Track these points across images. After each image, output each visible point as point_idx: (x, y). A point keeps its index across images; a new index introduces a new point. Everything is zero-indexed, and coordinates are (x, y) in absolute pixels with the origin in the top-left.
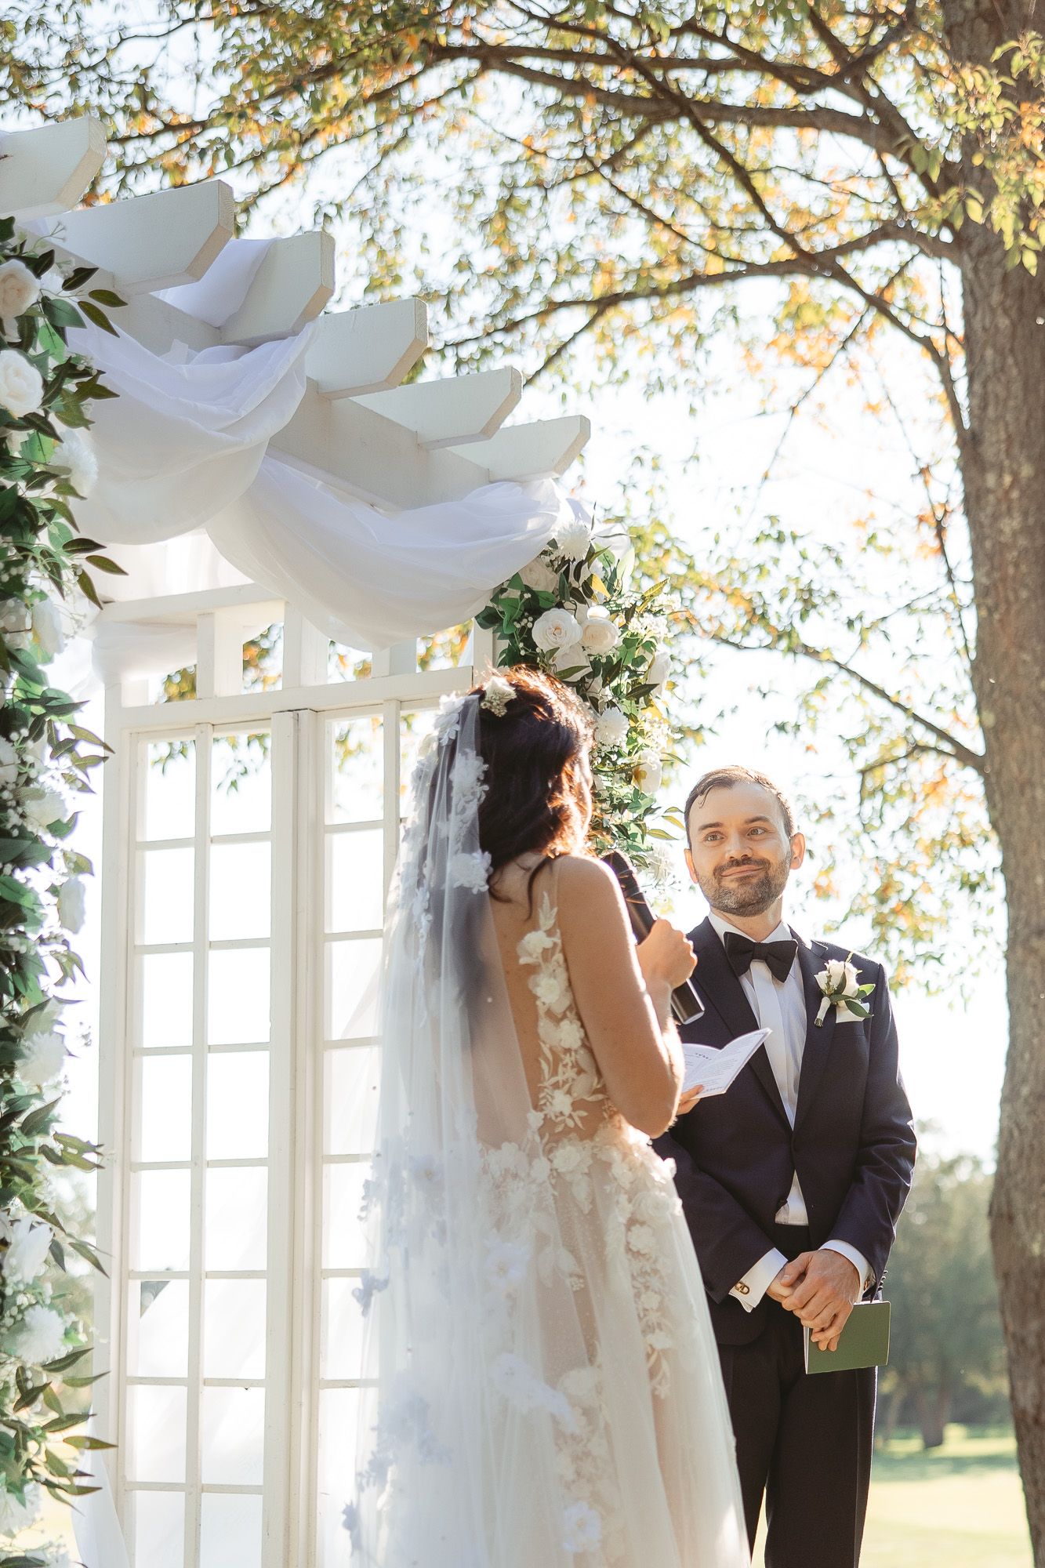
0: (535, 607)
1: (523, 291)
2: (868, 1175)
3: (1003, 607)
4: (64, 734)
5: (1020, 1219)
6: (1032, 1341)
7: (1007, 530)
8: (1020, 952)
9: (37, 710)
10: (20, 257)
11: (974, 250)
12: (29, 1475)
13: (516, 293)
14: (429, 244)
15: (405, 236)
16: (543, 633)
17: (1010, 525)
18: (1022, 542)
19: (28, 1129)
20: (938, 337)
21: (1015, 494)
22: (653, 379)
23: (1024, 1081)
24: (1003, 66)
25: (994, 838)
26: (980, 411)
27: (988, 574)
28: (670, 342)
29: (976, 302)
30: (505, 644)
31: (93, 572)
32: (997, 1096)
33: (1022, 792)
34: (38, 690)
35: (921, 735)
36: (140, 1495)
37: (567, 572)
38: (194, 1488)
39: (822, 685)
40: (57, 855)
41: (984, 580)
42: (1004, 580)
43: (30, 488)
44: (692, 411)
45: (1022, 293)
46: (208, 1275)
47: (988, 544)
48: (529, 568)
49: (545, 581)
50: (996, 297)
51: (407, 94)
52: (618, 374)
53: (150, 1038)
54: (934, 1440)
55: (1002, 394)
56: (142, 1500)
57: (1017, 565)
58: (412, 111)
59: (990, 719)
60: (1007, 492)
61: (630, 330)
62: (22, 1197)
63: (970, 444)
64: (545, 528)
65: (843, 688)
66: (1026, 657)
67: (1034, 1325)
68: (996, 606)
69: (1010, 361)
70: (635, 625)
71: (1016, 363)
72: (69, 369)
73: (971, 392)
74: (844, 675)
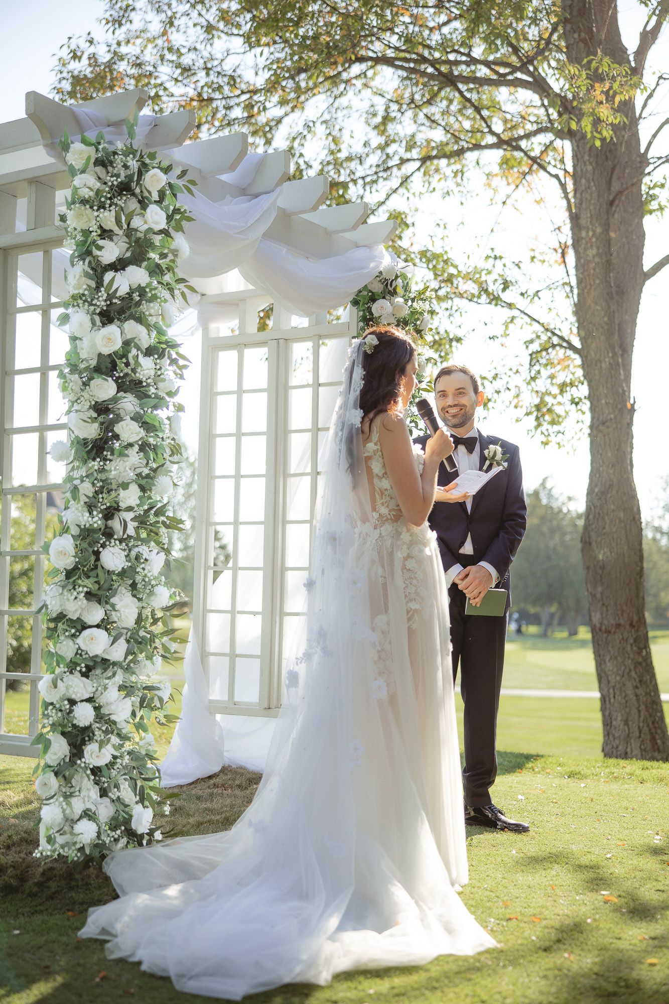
0: (373, 299)
1: (391, 155)
2: (502, 534)
3: (588, 287)
4: (174, 356)
5: (594, 544)
6: (599, 596)
7: (591, 255)
8: (595, 431)
9: (164, 346)
10: (158, 168)
11: (577, 138)
12: (155, 652)
13: (388, 156)
14: (353, 135)
15: (344, 131)
16: (376, 308)
17: (592, 252)
18: (597, 259)
19: (156, 514)
20: (561, 174)
21: (594, 240)
22: (445, 191)
23: (596, 486)
24: (588, 66)
25: (586, 383)
26: (579, 205)
27: (582, 273)
28: (453, 175)
29: (578, 160)
30: (361, 313)
31: (186, 291)
32: (585, 492)
33: (596, 364)
34: (164, 339)
35: (555, 340)
36: (212, 658)
37: (387, 285)
38: (233, 656)
39: (513, 319)
40: (171, 404)
41: (581, 276)
42: (589, 275)
43: (160, 259)
44: (462, 203)
45: (597, 155)
46: (240, 569)
47: (582, 261)
48: (371, 283)
49: (378, 288)
50: (586, 158)
51: (345, 76)
52: (431, 189)
53: (218, 472)
54: (573, 633)
55: (589, 198)
56: (212, 659)
57: (594, 269)
58: (347, 82)
59: (583, 334)
60: (590, 239)
61: (437, 170)
62: (155, 541)
63: (575, 219)
64: (377, 267)
65: (522, 320)
66: (599, 308)
67: (600, 589)
68: (586, 287)
69: (592, 184)
70: (415, 304)
71: (595, 185)
72: (176, 211)
73: (575, 197)
74: (523, 315)
